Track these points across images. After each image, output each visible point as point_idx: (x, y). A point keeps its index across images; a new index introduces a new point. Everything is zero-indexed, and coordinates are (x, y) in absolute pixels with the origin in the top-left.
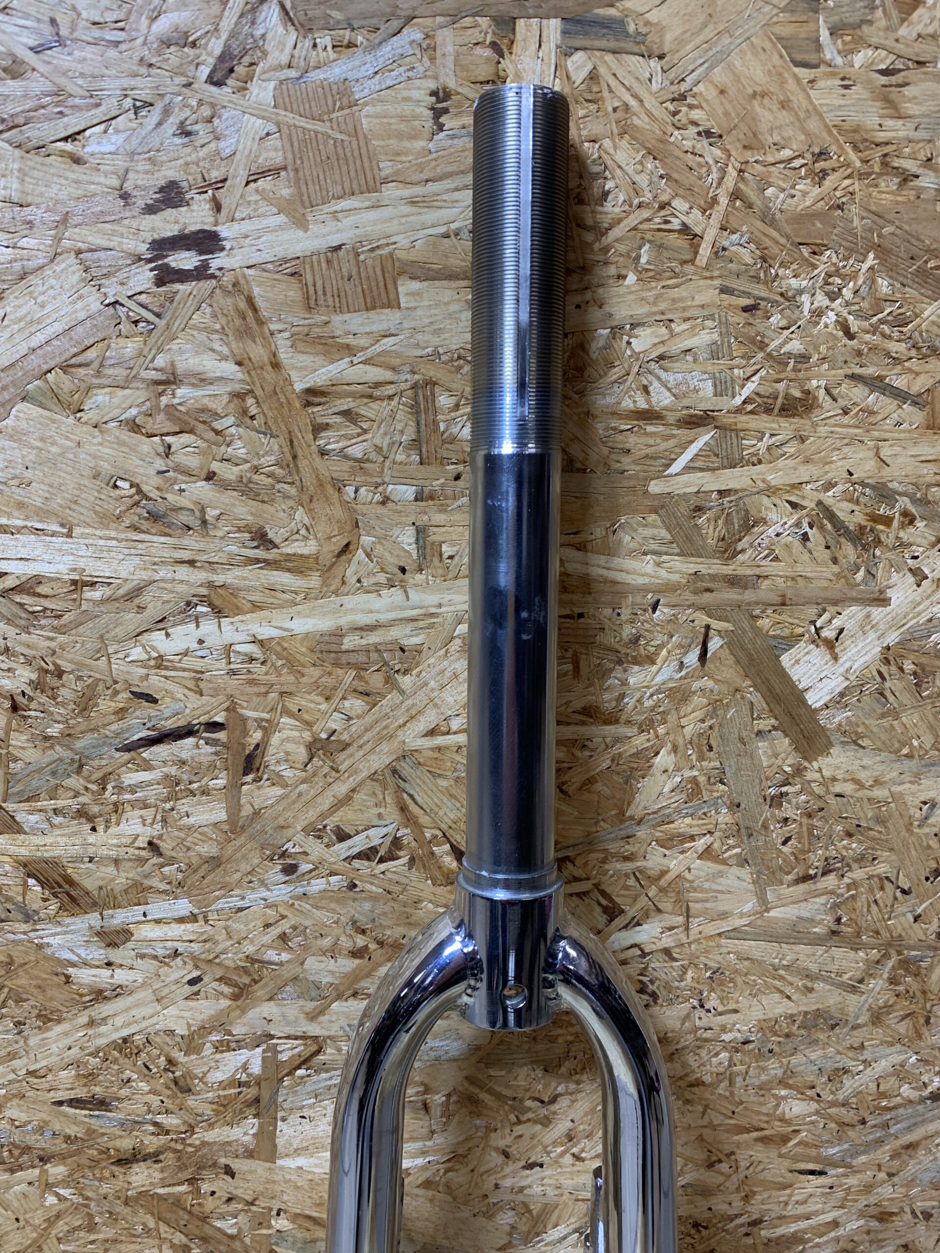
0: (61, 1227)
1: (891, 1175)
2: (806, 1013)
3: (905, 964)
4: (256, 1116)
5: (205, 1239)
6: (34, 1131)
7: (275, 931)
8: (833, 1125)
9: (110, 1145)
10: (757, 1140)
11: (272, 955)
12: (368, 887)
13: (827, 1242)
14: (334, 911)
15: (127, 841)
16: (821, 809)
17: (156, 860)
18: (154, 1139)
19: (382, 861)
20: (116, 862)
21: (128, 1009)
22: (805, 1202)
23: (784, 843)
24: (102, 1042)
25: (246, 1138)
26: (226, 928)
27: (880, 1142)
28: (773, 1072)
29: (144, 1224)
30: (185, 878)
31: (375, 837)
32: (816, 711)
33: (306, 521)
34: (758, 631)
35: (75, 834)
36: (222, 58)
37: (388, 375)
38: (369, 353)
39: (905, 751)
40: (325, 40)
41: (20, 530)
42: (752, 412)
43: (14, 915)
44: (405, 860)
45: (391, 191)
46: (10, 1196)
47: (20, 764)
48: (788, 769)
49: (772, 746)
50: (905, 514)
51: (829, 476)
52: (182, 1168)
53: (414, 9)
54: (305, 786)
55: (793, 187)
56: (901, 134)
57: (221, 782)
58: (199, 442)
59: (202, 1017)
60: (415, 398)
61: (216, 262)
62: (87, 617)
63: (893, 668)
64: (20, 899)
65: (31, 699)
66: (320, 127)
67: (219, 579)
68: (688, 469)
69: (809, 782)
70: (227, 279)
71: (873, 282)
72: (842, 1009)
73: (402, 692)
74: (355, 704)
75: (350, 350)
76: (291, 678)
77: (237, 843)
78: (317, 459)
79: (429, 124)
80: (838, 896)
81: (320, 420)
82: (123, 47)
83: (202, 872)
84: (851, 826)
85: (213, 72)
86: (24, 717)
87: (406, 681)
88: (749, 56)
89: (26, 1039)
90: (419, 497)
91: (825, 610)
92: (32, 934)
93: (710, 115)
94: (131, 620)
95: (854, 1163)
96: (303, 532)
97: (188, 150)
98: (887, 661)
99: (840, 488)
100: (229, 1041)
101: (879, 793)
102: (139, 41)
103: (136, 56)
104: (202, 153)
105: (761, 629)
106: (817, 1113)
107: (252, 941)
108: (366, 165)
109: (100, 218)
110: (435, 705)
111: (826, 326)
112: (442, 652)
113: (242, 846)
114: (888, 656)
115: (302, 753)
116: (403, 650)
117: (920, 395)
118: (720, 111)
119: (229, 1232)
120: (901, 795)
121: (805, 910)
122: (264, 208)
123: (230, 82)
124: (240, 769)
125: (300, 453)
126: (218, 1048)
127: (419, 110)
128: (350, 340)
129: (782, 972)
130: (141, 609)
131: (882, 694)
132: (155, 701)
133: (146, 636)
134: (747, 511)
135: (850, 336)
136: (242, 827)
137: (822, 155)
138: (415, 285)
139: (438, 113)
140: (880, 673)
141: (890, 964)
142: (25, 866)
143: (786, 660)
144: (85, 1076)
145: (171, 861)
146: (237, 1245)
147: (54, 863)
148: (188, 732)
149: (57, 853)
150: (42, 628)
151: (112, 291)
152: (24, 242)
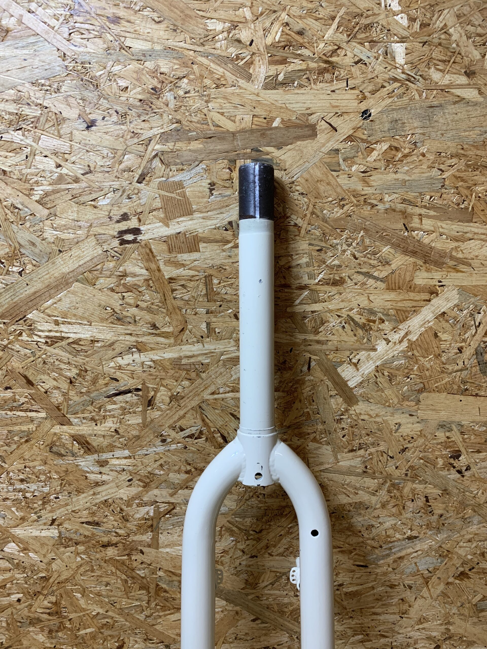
0: (82, 570)
1: (394, 569)
2: (356, 503)
3: (393, 485)
4: (152, 531)
5: (133, 578)
6: (74, 533)
7: (158, 463)
8: (369, 547)
9: (100, 539)
10: (339, 551)
11: (157, 472)
12: (191, 448)
13: (370, 595)
14: (179, 456)
15: (107, 429)
16: (356, 425)
17: (117, 436)
18: (115, 538)
19: (196, 439)
20: (104, 436)
21: (107, 490)
22: (359, 578)
23: (343, 437)
24: (98, 501)
25: (148, 540)
26: (141, 461)
27: (388, 555)
28: (344, 525)
29: (111, 571)
30: (127, 443)
31: (193, 430)
32: (352, 389)
33: (169, 321)
34: (328, 360)
35: (90, 426)
36: (141, 175)
37: (197, 273)
38: (190, 266)
39: (387, 404)
40: (174, 168)
41: (74, 323)
42: (322, 285)
43: (69, 454)
44: (204, 439)
45: (196, 215)
46: (64, 557)
47: (72, 402)
48: (343, 410)
49: (336, 401)
50: (381, 319)
51: (351, 306)
52: (125, 550)
53: (203, 158)
54: (168, 411)
55: (333, 210)
56: (370, 192)
57: (140, 409)
58: (134, 295)
59: (133, 493)
60: (206, 280)
61: (140, 238)
62: (96, 352)
63: (380, 374)
64: (71, 448)
65: (76, 379)
66: (173, 195)
67: (140, 340)
68: (300, 304)
69: (351, 415)
70: (143, 243)
71: (363, 240)
72: (370, 502)
73: (202, 379)
74: (186, 383)
75: (183, 265)
76: (164, 374)
77: (145, 431)
78: (173, 300)
79: (208, 193)
80: (366, 458)
81: (174, 288)
82: (110, 173)
83: (133, 441)
84: (368, 431)
85: (139, 179)
86: (74, 386)
87: (203, 375)
88: (315, 169)
89: (72, 499)
90: (207, 313)
91: (352, 353)
92: (75, 461)
93: (303, 188)
94: (111, 353)
95: (379, 563)
96: (168, 324)
97: (131, 203)
98: (377, 371)
99: (355, 310)
100: (142, 503)
101: (378, 419)
102: (115, 171)
103: (115, 175)
104: (135, 204)
105: (329, 359)
106: (363, 542)
107: (150, 466)
108: (188, 207)
109: (102, 224)
110: (214, 384)
111: (347, 255)
112: (216, 365)
113: (147, 432)
114: (377, 369)
115: (168, 400)
116: (202, 364)
117: (383, 278)
118: (306, 186)
119: (142, 575)
120: (387, 420)
121: (353, 463)
122: (155, 220)
123: (144, 182)
124: (147, 405)
125: (167, 299)
126: (139, 505)
127: (205, 189)
128: (184, 262)
129: (345, 486)
130: (114, 349)
131: (376, 383)
132: (118, 381)
133: (115, 359)
134: (322, 318)
135: (356, 259)
136: (147, 425)
137: (342, 199)
138: (205, 245)
139: (211, 190)
140: (375, 375)
141: (387, 485)
142: (73, 437)
143: (339, 370)
144: (92, 513)
145: (123, 437)
146: (145, 581)
147: (83, 436)
148: (129, 391)
149: (84, 432)
150: (81, 355)
151: (106, 247)
152: (78, 232)
